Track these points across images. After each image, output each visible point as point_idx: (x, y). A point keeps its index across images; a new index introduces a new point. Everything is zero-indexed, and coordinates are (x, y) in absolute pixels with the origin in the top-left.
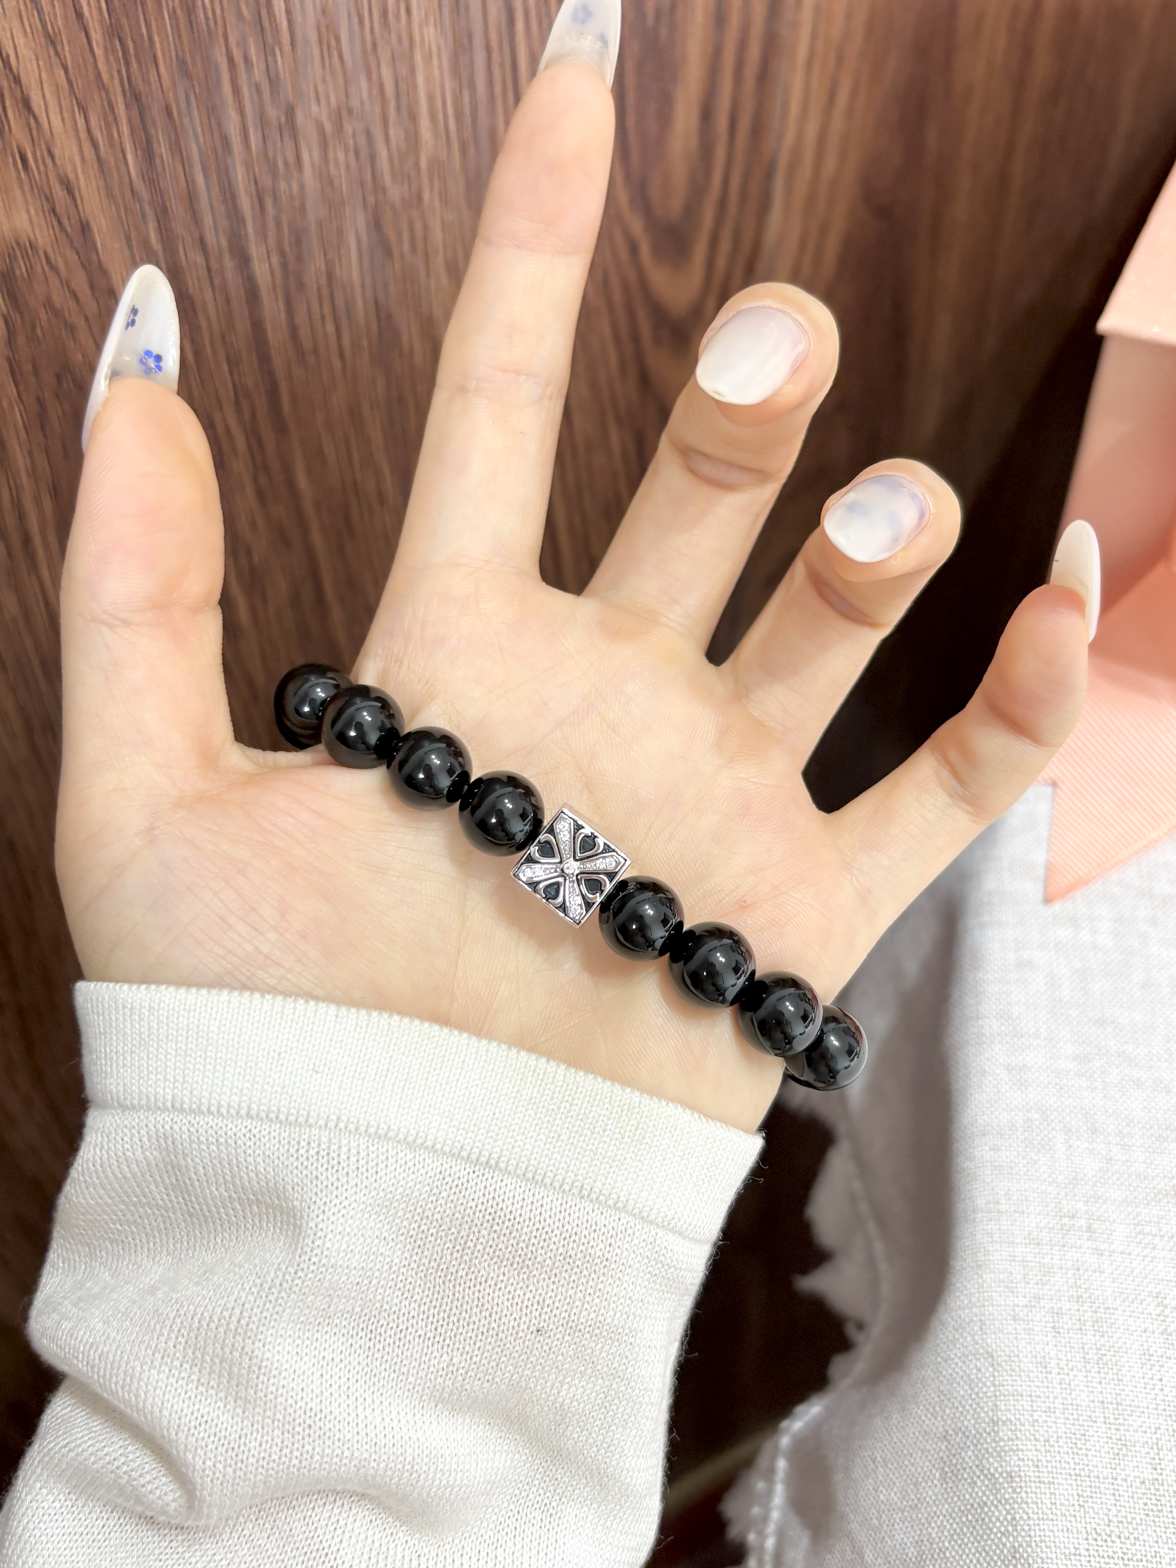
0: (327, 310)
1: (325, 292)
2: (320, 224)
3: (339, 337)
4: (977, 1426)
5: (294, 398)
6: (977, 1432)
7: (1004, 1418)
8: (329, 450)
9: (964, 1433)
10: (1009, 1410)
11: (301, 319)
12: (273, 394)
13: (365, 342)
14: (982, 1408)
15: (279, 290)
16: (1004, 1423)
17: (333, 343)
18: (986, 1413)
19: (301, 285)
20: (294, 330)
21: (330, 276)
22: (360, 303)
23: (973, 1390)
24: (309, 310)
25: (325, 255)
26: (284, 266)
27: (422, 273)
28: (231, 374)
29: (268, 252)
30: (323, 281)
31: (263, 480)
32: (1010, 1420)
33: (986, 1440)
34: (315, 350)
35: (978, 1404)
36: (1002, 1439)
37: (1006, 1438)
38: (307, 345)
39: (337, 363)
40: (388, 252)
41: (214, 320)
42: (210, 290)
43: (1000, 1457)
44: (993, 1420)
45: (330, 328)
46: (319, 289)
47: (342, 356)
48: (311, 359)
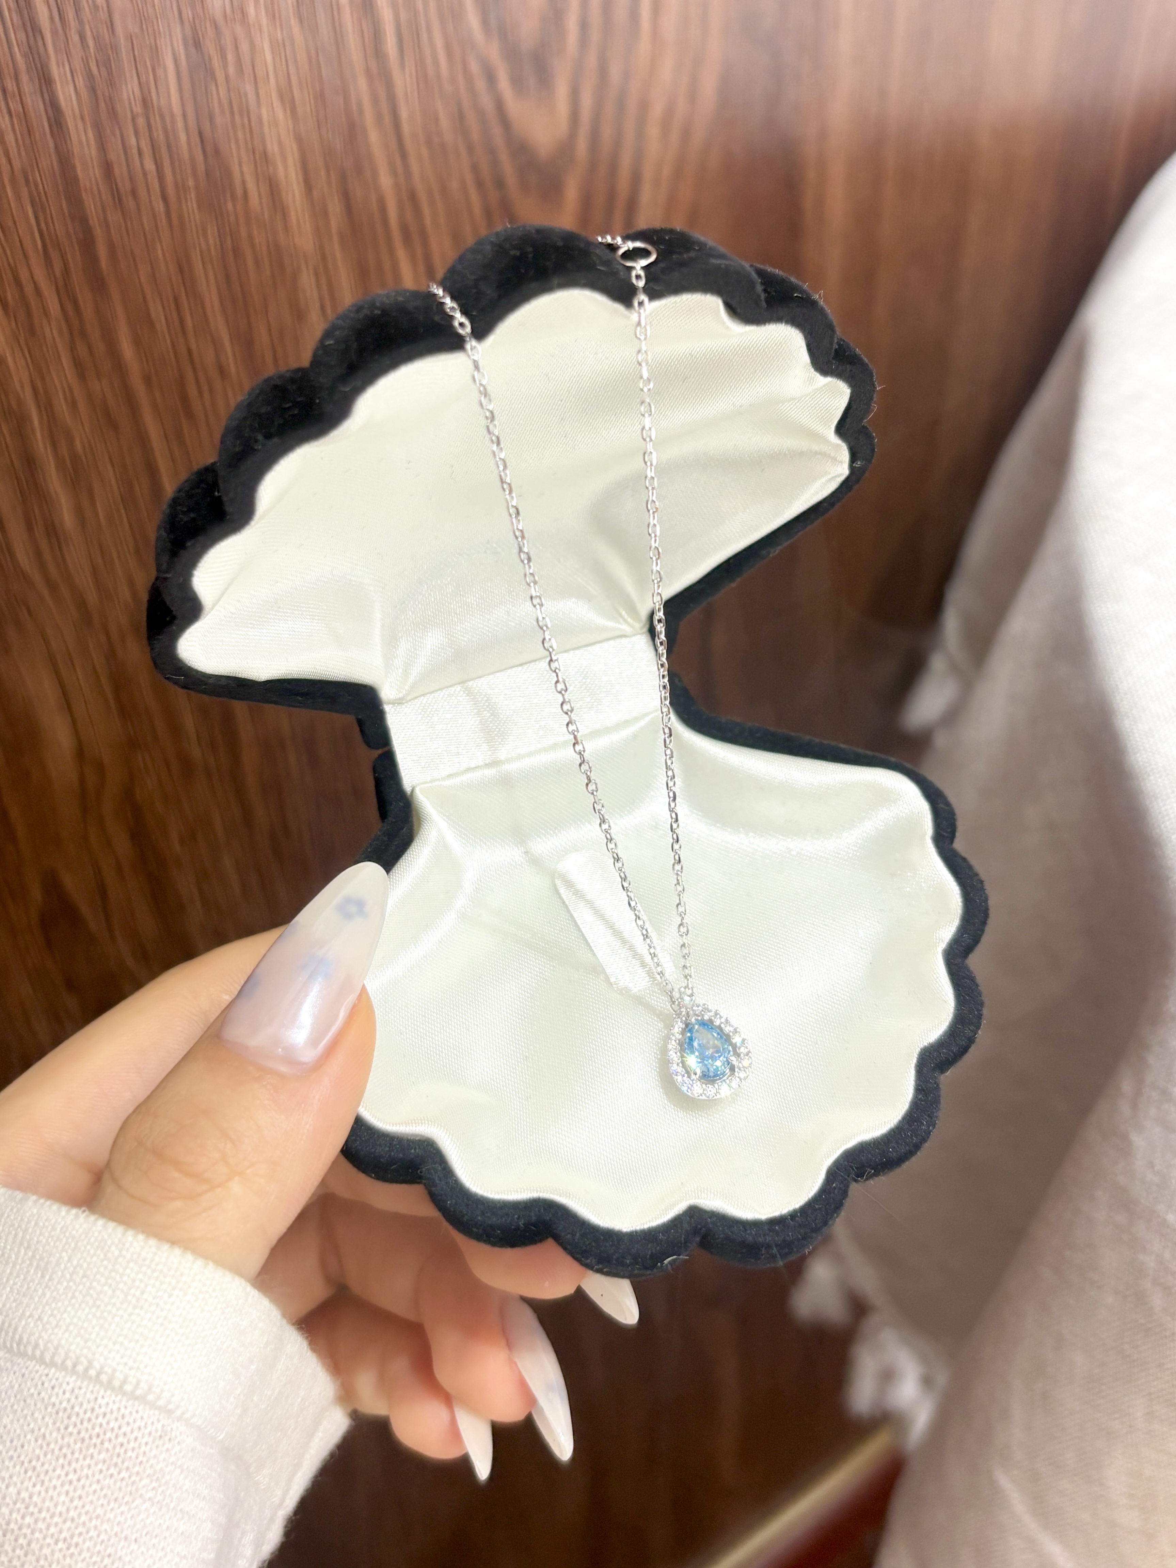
0: (145, 145)
1: (141, 121)
2: (130, 38)
3: (160, 174)
5: (112, 250)
11: (115, 156)
12: (88, 247)
13: (191, 183)
15: (88, 119)
20: (108, 168)
21: (146, 102)
24: (124, 144)
25: (139, 78)
27: (252, 98)
28: (38, 223)
29: (73, 75)
34: (134, 193)
38: (125, 186)
39: (160, 207)
40: (210, 76)
41: (14, 155)
45: (150, 166)
46: (134, 120)
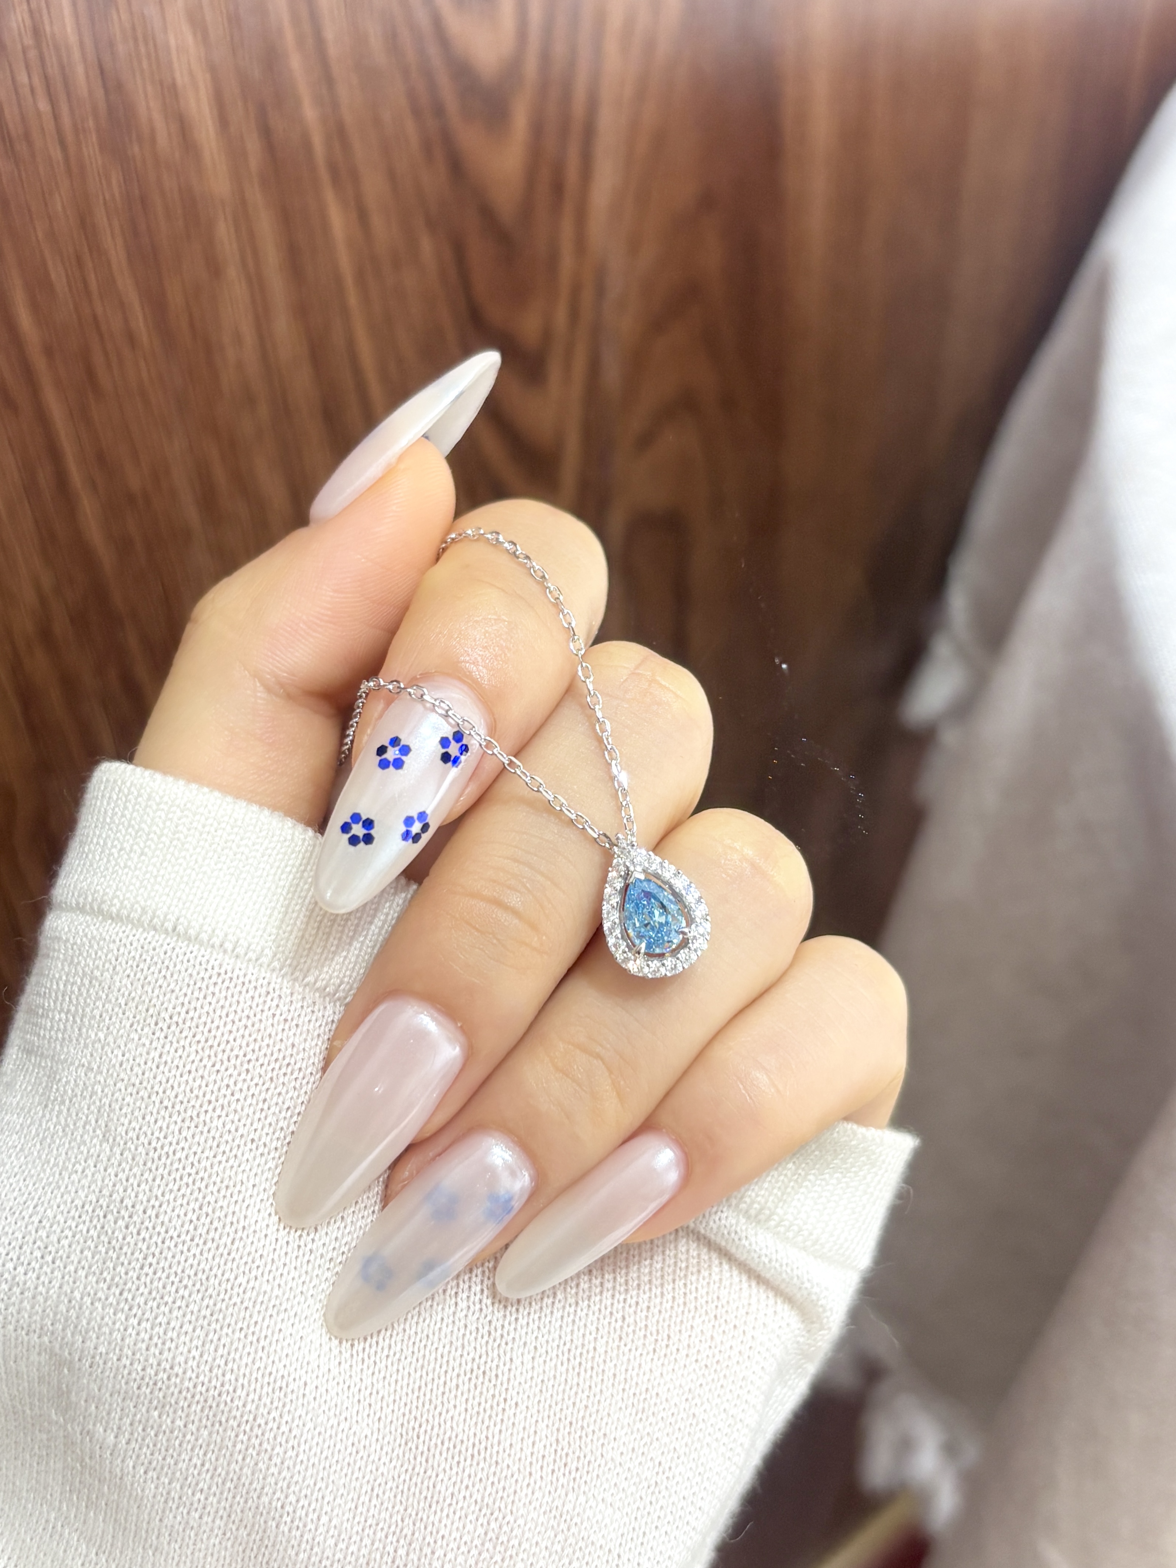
13: (91, 123)
17: (50, 126)
38: (17, 130)
39: (57, 154)
45: (43, 105)
48: (22, 149)
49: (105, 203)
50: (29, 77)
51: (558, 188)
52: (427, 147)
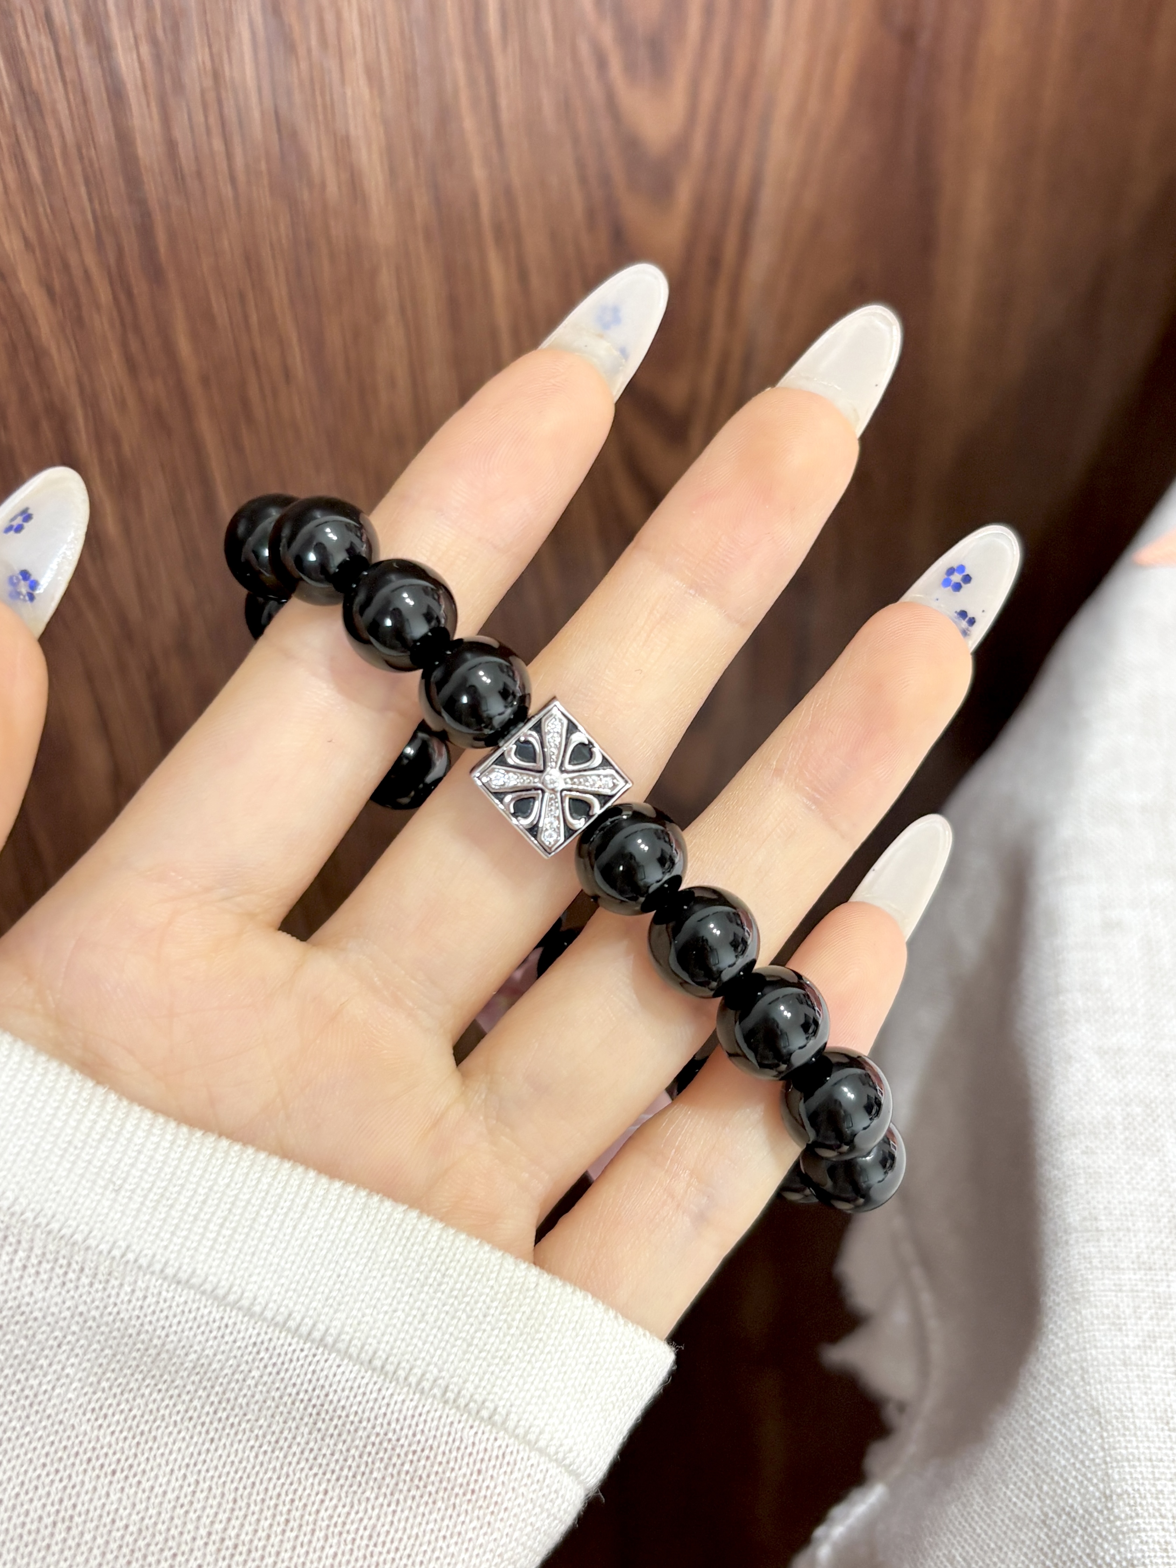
0: (213, 119)
3: (229, 156)
4: (1085, 1503)
5: (172, 236)
6: (1086, 1511)
7: (1119, 1490)
8: (219, 307)
9: (1068, 1514)
10: (1125, 1479)
11: (180, 133)
12: (145, 231)
13: (263, 166)
14: (1090, 1480)
15: (152, 90)
16: (1120, 1496)
17: (223, 166)
18: (1096, 1485)
19: (179, 86)
20: (171, 145)
21: (217, 75)
22: (256, 114)
23: (1076, 1457)
24: (190, 119)
25: (210, 46)
26: (158, 58)
27: (336, 76)
28: (91, 200)
29: (136, 38)
30: (208, 82)
31: (134, 346)
32: (1127, 1492)
33: (1097, 1520)
34: (199, 174)
35: (1084, 1475)
36: (1118, 1518)
37: (1123, 1516)
38: (189, 169)
39: (227, 191)
40: (291, 48)
41: (67, 125)
42: (60, 84)
43: (1117, 1540)
44: (1104, 1494)
45: (218, 145)
46: (203, 93)
47: (233, 179)
48: (193, 184)
49: (271, 245)
50: (206, 117)
51: (715, 262)
52: (591, 214)
